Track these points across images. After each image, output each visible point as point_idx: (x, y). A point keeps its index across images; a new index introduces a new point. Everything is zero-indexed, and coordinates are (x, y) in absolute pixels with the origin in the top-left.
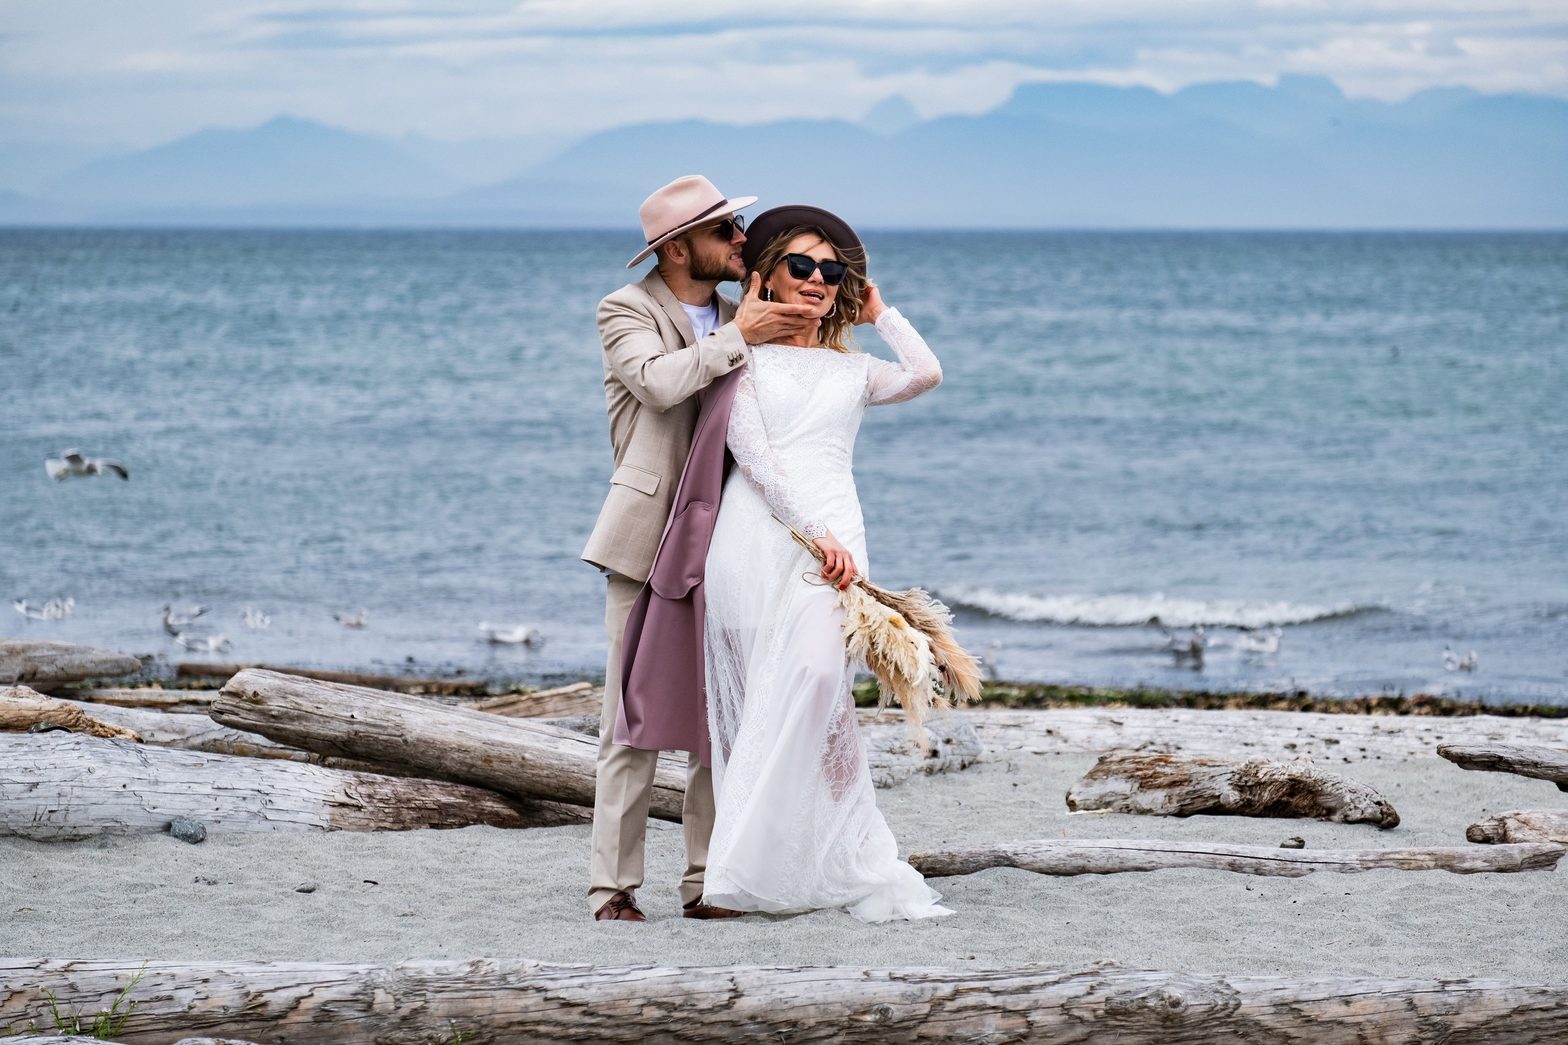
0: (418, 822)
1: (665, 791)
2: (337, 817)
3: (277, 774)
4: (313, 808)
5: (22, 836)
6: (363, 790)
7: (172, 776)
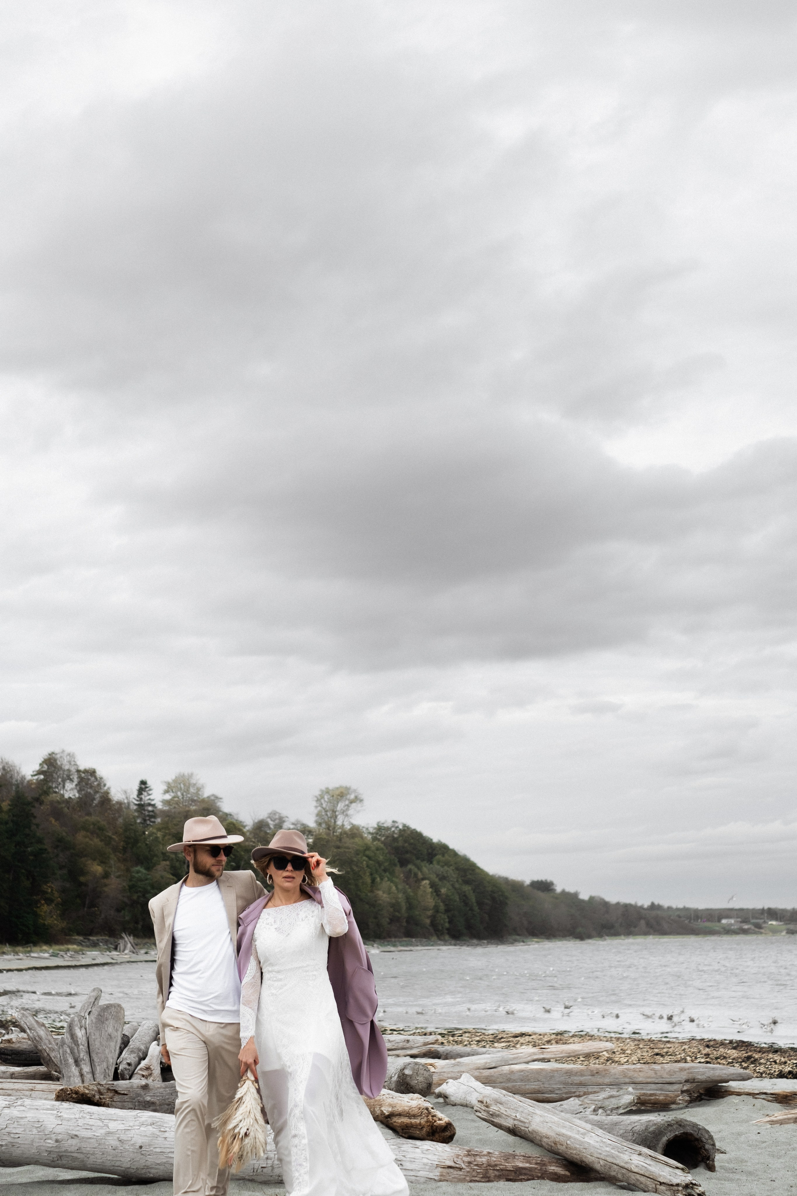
0: (499, 1178)
1: (616, 1166)
2: (444, 1174)
3: (411, 1150)
4: (429, 1169)
5: (249, 1180)
6: (467, 1159)
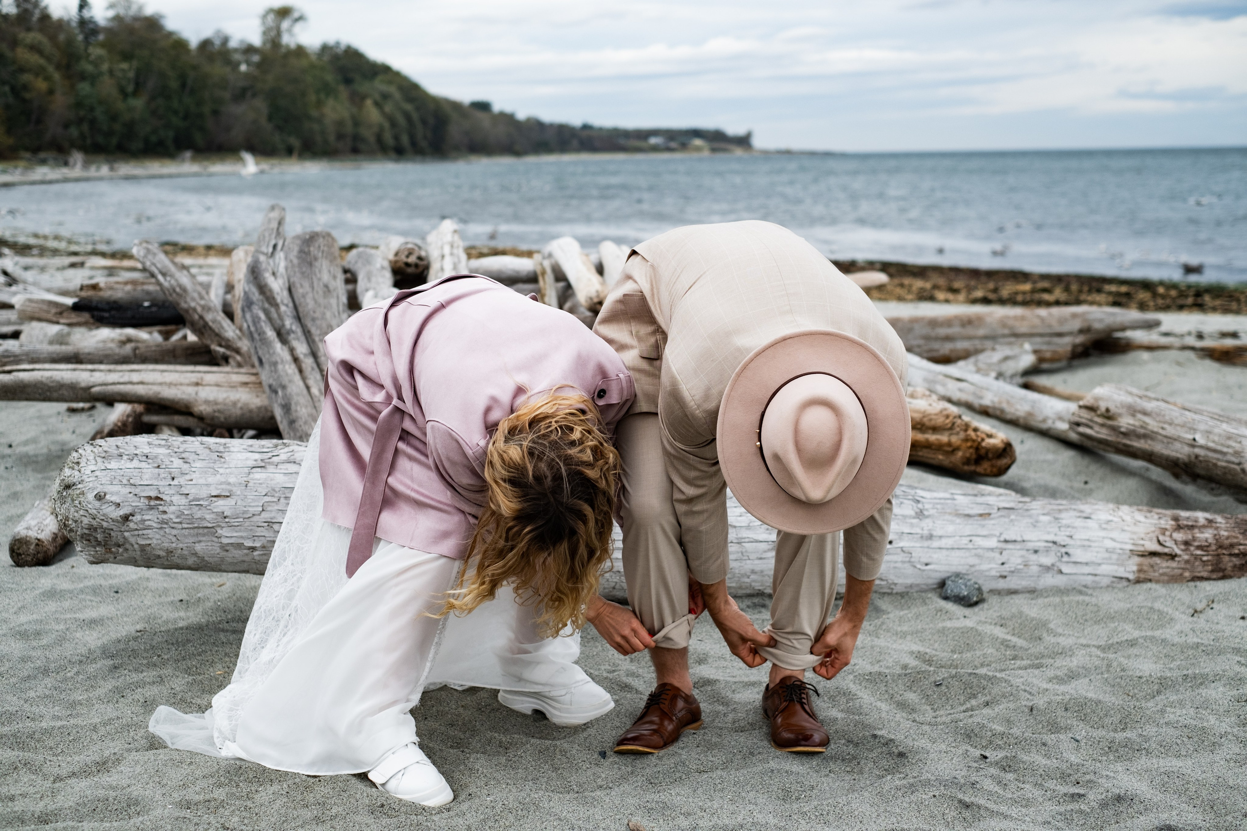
0: (1239, 570)
2: (1145, 568)
3: (1079, 523)
4: (1118, 559)
6: (1179, 536)
7: (950, 528)
